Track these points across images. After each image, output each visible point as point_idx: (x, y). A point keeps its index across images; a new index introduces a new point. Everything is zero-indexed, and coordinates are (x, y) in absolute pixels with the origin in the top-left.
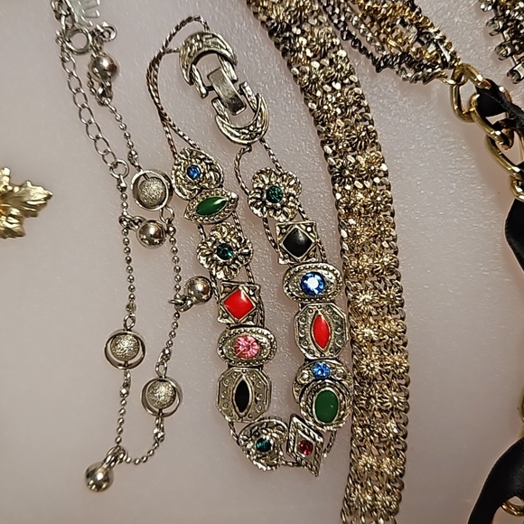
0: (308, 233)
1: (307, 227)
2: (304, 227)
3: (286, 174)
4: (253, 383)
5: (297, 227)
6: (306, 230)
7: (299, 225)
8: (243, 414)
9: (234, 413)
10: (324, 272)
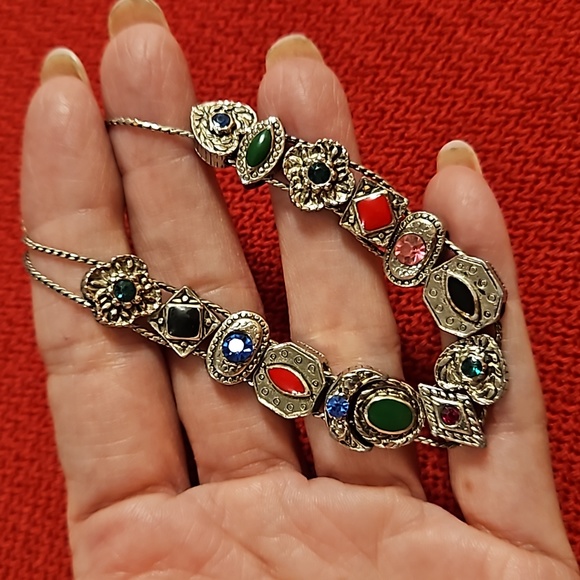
0: (187, 302)
1: (181, 298)
2: (179, 300)
3: (115, 261)
4: (465, 274)
5: (170, 305)
6: (183, 303)
7: (171, 302)
8: (475, 316)
9: (466, 323)
10: (234, 327)
